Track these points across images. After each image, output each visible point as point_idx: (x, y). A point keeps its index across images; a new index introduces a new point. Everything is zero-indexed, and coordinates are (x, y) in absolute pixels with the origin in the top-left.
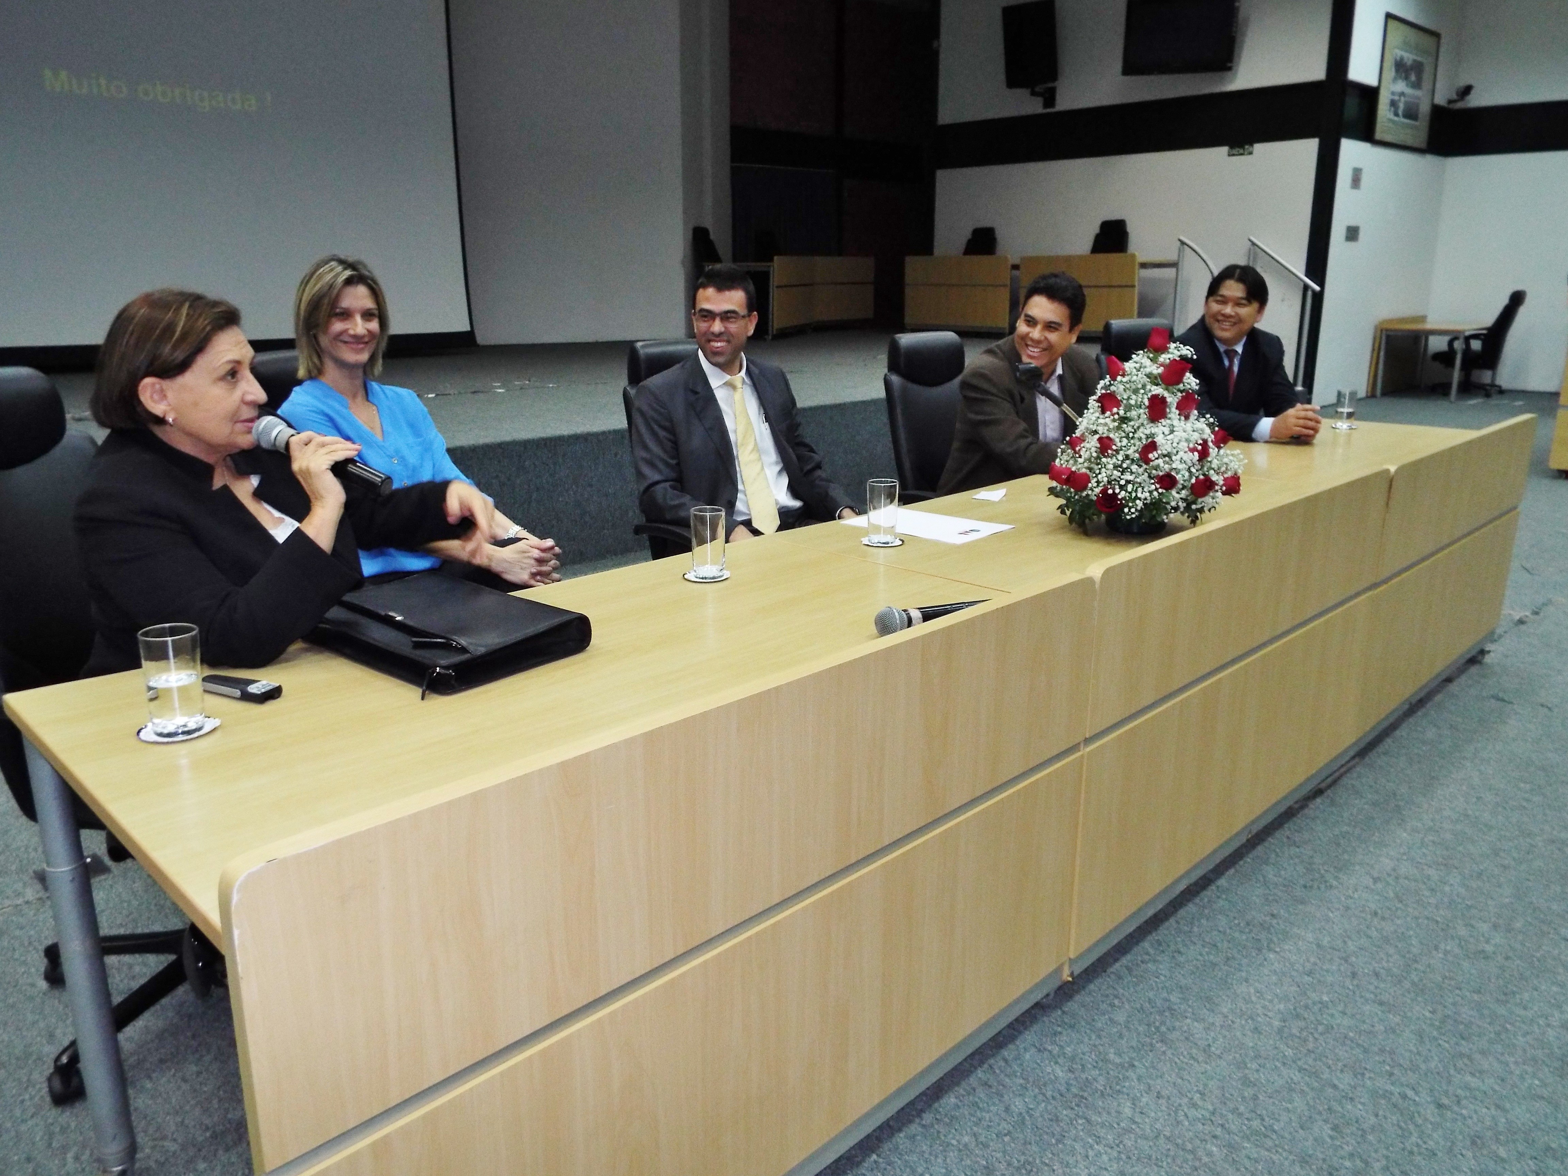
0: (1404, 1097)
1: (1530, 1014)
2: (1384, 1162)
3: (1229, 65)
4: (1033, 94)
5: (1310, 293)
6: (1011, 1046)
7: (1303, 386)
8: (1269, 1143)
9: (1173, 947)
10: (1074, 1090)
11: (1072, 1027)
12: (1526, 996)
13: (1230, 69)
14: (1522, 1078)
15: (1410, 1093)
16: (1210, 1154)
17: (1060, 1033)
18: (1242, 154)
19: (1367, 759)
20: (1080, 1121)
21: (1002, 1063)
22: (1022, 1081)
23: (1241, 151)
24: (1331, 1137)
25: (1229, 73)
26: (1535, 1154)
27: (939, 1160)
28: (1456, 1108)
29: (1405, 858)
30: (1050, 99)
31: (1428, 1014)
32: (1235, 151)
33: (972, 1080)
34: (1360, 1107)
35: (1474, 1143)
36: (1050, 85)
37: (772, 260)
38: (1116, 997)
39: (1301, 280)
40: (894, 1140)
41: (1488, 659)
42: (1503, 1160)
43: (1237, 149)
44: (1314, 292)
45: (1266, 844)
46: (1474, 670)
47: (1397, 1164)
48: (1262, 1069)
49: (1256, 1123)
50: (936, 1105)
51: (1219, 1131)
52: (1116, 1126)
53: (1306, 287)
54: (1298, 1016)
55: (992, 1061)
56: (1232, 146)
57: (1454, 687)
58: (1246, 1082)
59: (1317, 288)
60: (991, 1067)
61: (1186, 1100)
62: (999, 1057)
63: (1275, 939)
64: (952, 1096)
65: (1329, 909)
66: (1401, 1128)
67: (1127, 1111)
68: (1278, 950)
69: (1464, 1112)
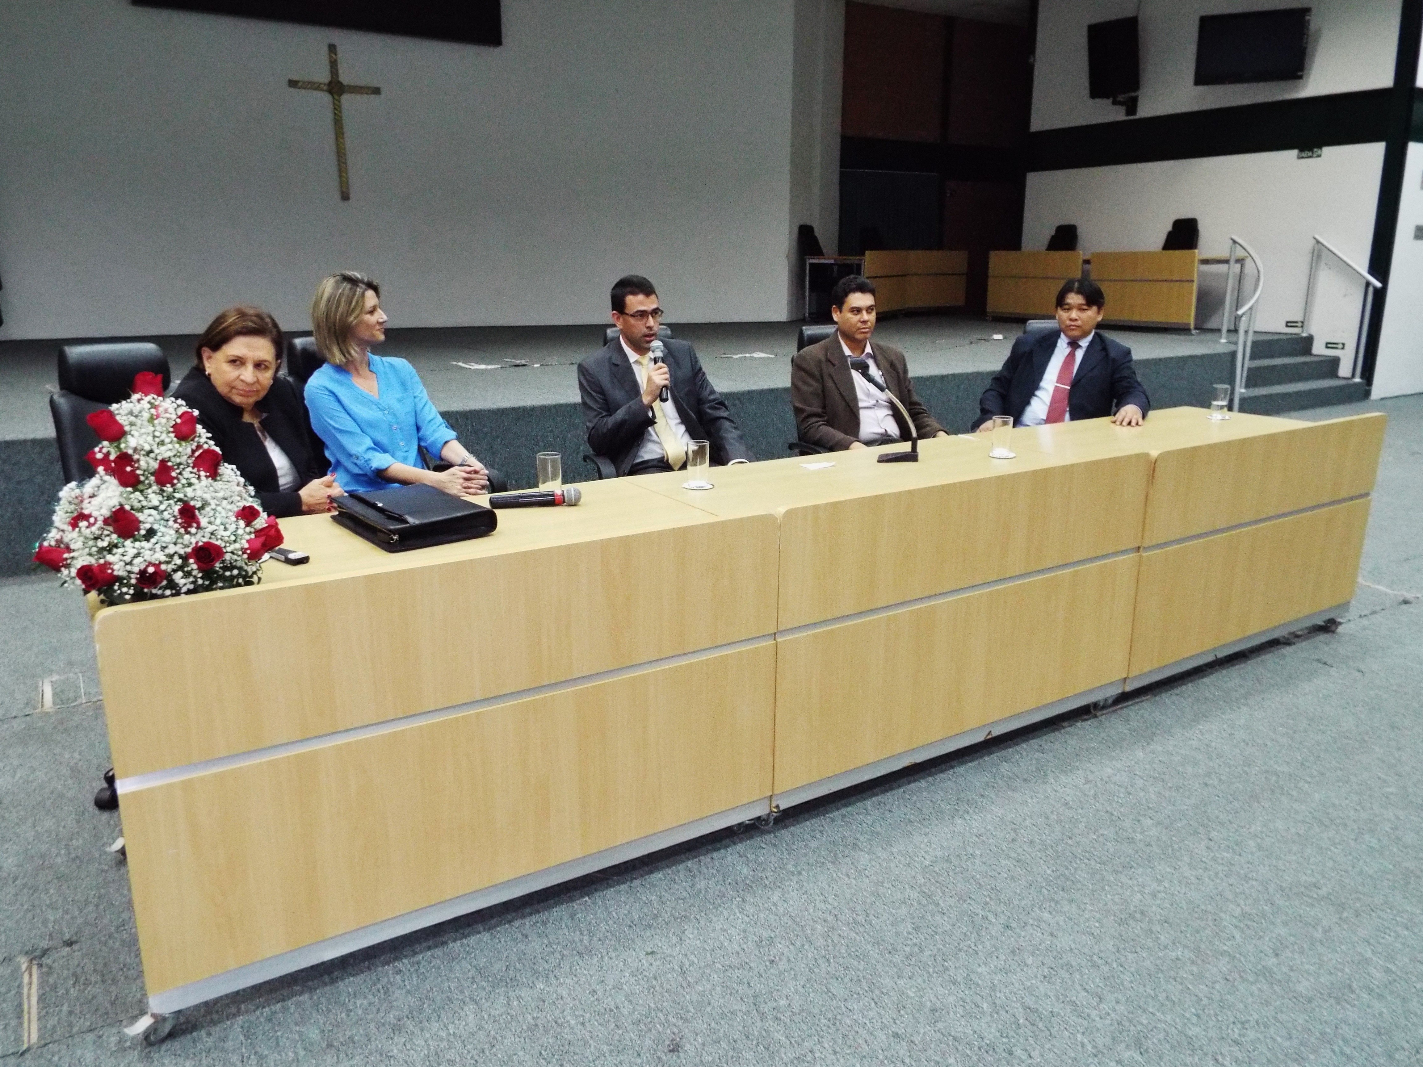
0: (985, 918)
1: (1130, 882)
2: (935, 952)
3: (1300, 73)
4: (1115, 103)
5: (1371, 290)
6: (722, 851)
7: (1362, 377)
8: (862, 929)
9: (888, 807)
10: (748, 882)
11: (775, 845)
12: (1140, 871)
13: (1301, 77)
14: (1088, 920)
15: (991, 917)
16: (813, 929)
17: (763, 848)
18: (1311, 157)
19: (1157, 698)
20: (738, 899)
21: (709, 860)
22: (715, 872)
23: (1310, 154)
24: (909, 933)
25: (1301, 81)
26: (1053, 966)
27: (628, 907)
28: (1018, 930)
29: (1126, 769)
30: (1132, 106)
31: (1049, 872)
32: (1304, 154)
33: (681, 867)
34: (946, 919)
35: (1013, 952)
36: (1133, 94)
37: (863, 254)
38: (821, 832)
39: (1364, 277)
40: (605, 892)
41: (1340, 629)
42: (1026, 965)
43: (1306, 152)
44: (1376, 291)
45: (1018, 748)
46: (1323, 637)
47: (943, 955)
48: (892, 888)
49: (861, 918)
50: (647, 877)
51: (830, 918)
52: (761, 905)
53: (1368, 284)
54: (948, 861)
55: (702, 858)
56: (1302, 150)
57: (1287, 650)
58: (876, 894)
59: (1379, 285)
60: (700, 861)
61: (822, 898)
62: (709, 856)
63: (971, 811)
64: (661, 873)
65: (1032, 797)
66: (965, 935)
67: (775, 898)
68: (968, 818)
69: (1023, 933)
